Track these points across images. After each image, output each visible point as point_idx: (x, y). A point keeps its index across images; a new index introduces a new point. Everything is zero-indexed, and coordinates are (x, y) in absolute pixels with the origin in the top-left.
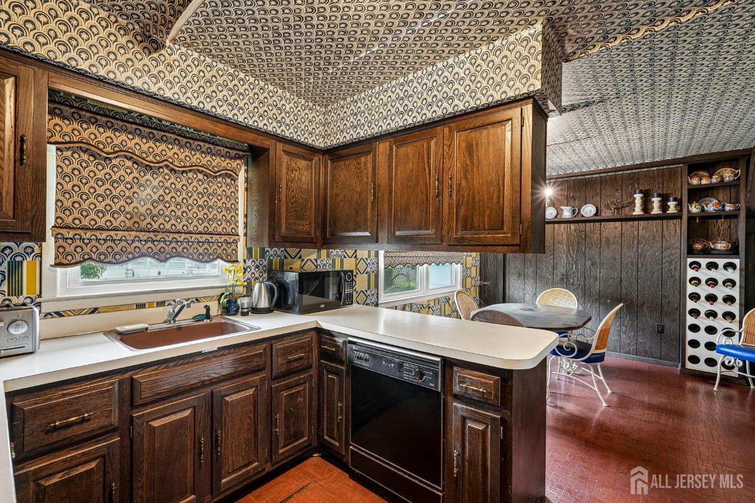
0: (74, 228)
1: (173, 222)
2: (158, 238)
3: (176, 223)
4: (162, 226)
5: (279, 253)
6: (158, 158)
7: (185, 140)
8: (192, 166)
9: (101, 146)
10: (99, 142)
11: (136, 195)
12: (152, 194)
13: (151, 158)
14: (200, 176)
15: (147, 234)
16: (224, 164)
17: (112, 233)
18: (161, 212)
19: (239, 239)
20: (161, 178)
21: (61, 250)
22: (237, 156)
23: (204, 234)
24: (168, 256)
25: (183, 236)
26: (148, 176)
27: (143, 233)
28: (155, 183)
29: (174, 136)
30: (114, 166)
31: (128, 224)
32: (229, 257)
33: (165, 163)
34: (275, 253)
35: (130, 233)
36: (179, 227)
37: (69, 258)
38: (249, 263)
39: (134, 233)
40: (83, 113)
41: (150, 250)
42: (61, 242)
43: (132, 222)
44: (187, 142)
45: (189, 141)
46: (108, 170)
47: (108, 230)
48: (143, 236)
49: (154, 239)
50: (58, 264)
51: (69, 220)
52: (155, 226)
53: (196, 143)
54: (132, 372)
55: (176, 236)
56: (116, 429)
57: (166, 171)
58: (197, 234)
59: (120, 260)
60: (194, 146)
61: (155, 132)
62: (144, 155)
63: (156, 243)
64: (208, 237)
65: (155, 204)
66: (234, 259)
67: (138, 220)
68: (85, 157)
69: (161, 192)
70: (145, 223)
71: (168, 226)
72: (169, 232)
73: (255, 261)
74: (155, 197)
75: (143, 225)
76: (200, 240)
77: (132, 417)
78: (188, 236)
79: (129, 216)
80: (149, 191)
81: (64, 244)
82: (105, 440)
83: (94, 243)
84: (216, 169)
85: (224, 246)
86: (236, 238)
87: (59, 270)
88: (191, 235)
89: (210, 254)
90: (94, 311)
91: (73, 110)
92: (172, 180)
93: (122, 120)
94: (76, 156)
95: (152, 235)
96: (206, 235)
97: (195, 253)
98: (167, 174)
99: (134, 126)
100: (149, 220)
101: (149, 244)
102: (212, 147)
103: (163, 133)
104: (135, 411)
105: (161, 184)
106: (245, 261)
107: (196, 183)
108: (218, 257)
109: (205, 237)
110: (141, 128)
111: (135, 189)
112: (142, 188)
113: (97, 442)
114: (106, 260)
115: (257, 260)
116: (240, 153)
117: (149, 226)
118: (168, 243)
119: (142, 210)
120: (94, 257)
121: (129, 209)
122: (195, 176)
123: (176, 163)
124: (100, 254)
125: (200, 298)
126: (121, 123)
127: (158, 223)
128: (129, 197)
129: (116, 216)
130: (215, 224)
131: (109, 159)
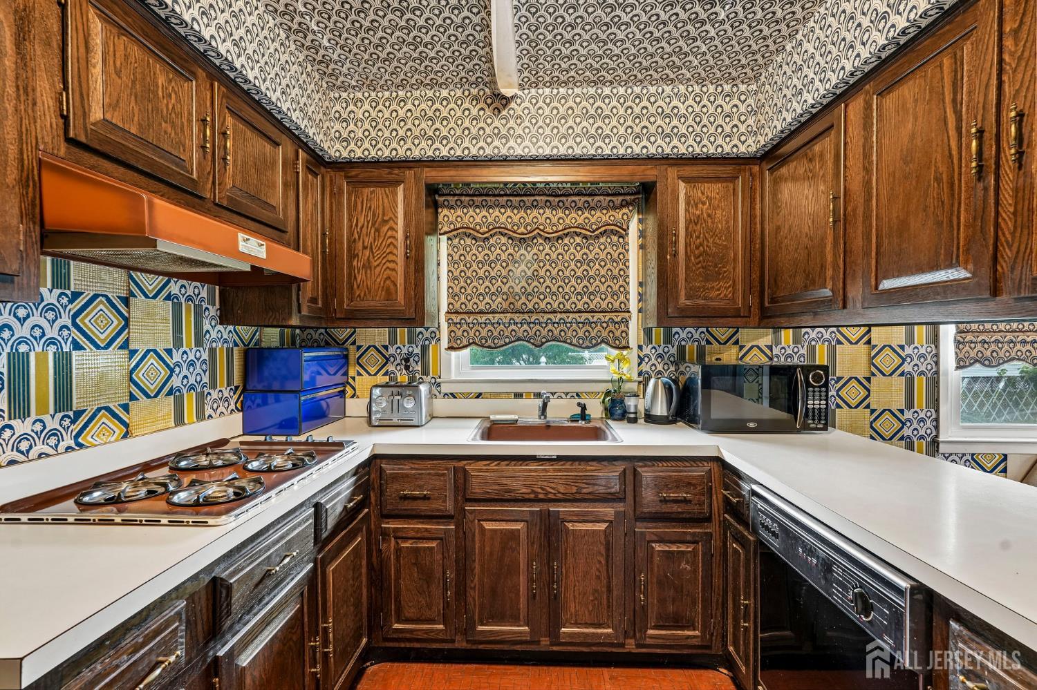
0: (461, 313)
1: (548, 300)
2: (533, 320)
3: (551, 302)
4: (536, 306)
5: (696, 336)
6: (529, 228)
7: (557, 199)
8: (565, 229)
9: (478, 227)
10: (477, 224)
11: (511, 274)
12: (527, 270)
13: (522, 230)
14: (578, 240)
15: (521, 315)
16: (605, 218)
17: (490, 316)
18: (536, 290)
19: (630, 317)
20: (535, 250)
21: (453, 334)
22: (624, 203)
23: (583, 312)
24: (544, 340)
25: (559, 316)
26: (523, 251)
27: (517, 315)
28: (529, 257)
29: (545, 198)
30: (492, 245)
31: (505, 306)
32: (617, 342)
33: (535, 232)
34: (690, 335)
35: (505, 315)
36: (555, 305)
37: (459, 342)
38: (646, 350)
39: (509, 315)
40: (463, 198)
41: (525, 334)
42: (453, 328)
43: (508, 302)
44: (559, 201)
45: (561, 199)
46: (486, 251)
47: (488, 313)
48: (518, 318)
49: (529, 320)
50: (451, 348)
51: (457, 305)
52: (530, 306)
53: (570, 199)
54: (465, 462)
55: (551, 316)
56: (451, 517)
57: (541, 241)
58: (576, 312)
59: (498, 345)
60: (568, 205)
61: (525, 199)
62: (516, 228)
63: (532, 325)
64: (588, 315)
65: (530, 281)
66: (624, 344)
67: (513, 301)
68: (468, 241)
69: (535, 266)
70: (520, 303)
71: (543, 305)
72: (544, 312)
73: (657, 347)
74: (530, 273)
75: (518, 305)
76: (579, 320)
77: (465, 510)
78: (564, 316)
79: (505, 297)
80: (523, 267)
81: (455, 329)
82: (443, 524)
83: (477, 327)
84: (594, 227)
85: (611, 327)
86: (626, 315)
87: (453, 354)
88: (568, 314)
89: (592, 338)
90: (479, 396)
91: (456, 198)
92: (547, 250)
93: (494, 195)
94: (462, 242)
95: (526, 316)
96: (586, 314)
97: (575, 337)
98: (541, 244)
99: (505, 198)
100: (523, 299)
101: (525, 327)
102: (589, 199)
103: (533, 198)
104: (468, 504)
105: (535, 257)
106: (640, 347)
107: (572, 249)
108: (603, 341)
109: (585, 315)
110: (511, 198)
111: (510, 267)
112: (516, 265)
113: (438, 524)
114: (487, 345)
115: (659, 346)
116: (628, 198)
117: (524, 307)
118: (544, 325)
119: (517, 289)
120: (477, 341)
121: (505, 289)
122: (572, 241)
123: (548, 230)
124: (482, 338)
125: (582, 393)
126: (493, 199)
127: (532, 303)
128: (505, 277)
129: (494, 298)
130: (598, 298)
131: (487, 239)
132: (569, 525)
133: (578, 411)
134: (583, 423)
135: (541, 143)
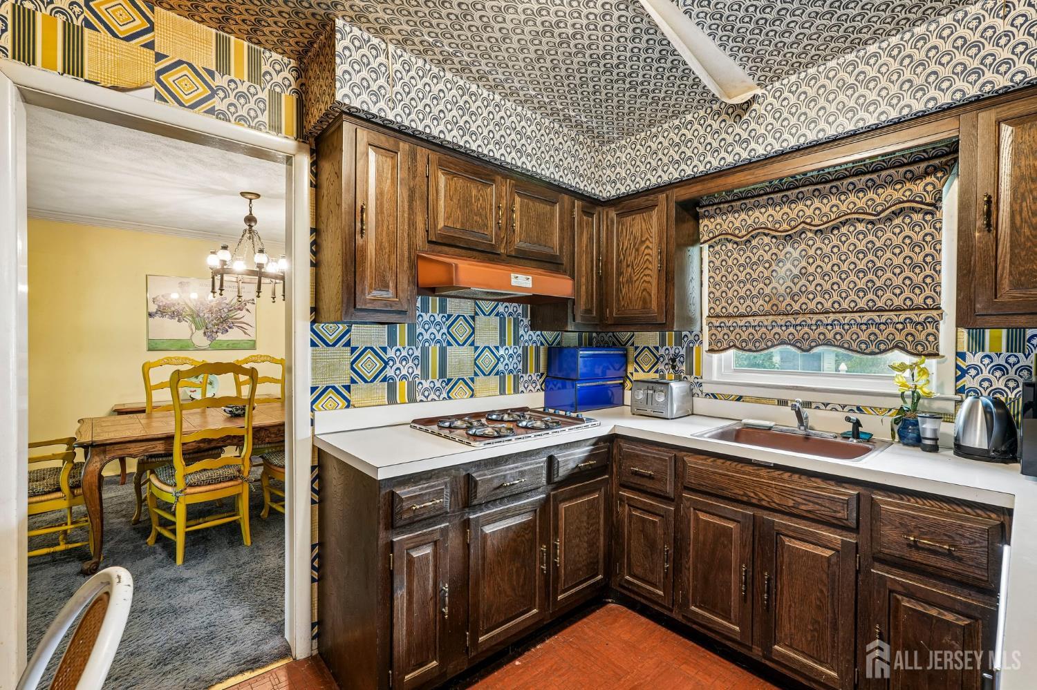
0: (721, 317)
1: (819, 299)
2: (799, 322)
3: (823, 301)
4: (804, 307)
6: (793, 223)
7: (828, 186)
8: (839, 217)
9: (737, 232)
10: (738, 228)
11: (774, 274)
12: (793, 268)
13: (785, 226)
14: (860, 227)
15: (785, 317)
16: (896, 195)
17: (750, 319)
18: (804, 289)
19: (941, 315)
20: (803, 246)
21: (714, 337)
22: (931, 169)
23: (867, 311)
24: (813, 344)
25: (832, 316)
26: (788, 248)
27: (780, 317)
28: (796, 254)
29: (811, 188)
30: (755, 247)
31: (767, 307)
32: (920, 348)
33: (800, 227)
35: (767, 317)
36: (828, 305)
37: (719, 345)
38: (973, 359)
39: (771, 318)
40: (722, 206)
41: (791, 337)
42: (714, 331)
43: (770, 305)
44: (831, 187)
45: (834, 184)
46: (748, 253)
47: (748, 316)
48: (781, 320)
49: (794, 322)
50: (711, 351)
51: (718, 310)
52: (796, 307)
53: (846, 182)
54: (685, 453)
55: (821, 317)
56: (673, 500)
57: (810, 235)
58: (856, 312)
59: (759, 348)
60: (843, 189)
61: (788, 193)
62: (777, 226)
63: (799, 328)
64: (874, 315)
65: (796, 280)
66: (930, 350)
67: (776, 302)
68: (730, 246)
69: (804, 264)
70: (784, 304)
71: (812, 306)
72: (814, 313)
73: (994, 357)
74: (796, 272)
75: (782, 307)
76: (859, 320)
77: (682, 496)
78: (839, 316)
79: (767, 299)
80: (789, 265)
81: (715, 332)
82: (665, 504)
83: (737, 330)
84: (879, 209)
85: (909, 328)
86: (934, 313)
87: (715, 356)
88: (844, 315)
89: (881, 342)
90: (739, 399)
91: (715, 207)
92: (818, 244)
93: (753, 197)
94: (724, 248)
95: (790, 318)
96: (870, 314)
97: (854, 341)
98: (811, 239)
99: (765, 197)
100: (788, 300)
101: (791, 330)
102: (874, 176)
103: (797, 191)
104: (686, 491)
105: (804, 253)
106: (960, 355)
107: (854, 238)
108: (896, 347)
109: (868, 316)
110: (772, 196)
111: (774, 267)
112: (781, 264)
113: (661, 503)
114: (748, 348)
115: (998, 355)
116: (937, 162)
117: (789, 308)
118: (814, 328)
119: (781, 290)
120: (737, 345)
121: (767, 291)
122: (852, 229)
123: (816, 222)
124: (743, 341)
125: (865, 407)
126: (752, 201)
127: (799, 304)
128: (767, 278)
129: (755, 300)
130: (888, 294)
131: (749, 241)
132: (787, 542)
133: (849, 427)
134: (855, 441)
135: (786, 136)
